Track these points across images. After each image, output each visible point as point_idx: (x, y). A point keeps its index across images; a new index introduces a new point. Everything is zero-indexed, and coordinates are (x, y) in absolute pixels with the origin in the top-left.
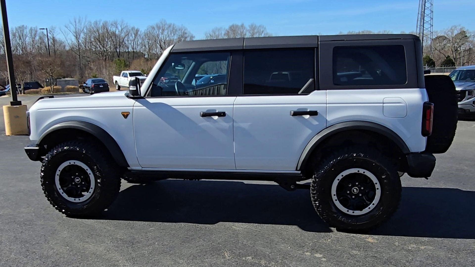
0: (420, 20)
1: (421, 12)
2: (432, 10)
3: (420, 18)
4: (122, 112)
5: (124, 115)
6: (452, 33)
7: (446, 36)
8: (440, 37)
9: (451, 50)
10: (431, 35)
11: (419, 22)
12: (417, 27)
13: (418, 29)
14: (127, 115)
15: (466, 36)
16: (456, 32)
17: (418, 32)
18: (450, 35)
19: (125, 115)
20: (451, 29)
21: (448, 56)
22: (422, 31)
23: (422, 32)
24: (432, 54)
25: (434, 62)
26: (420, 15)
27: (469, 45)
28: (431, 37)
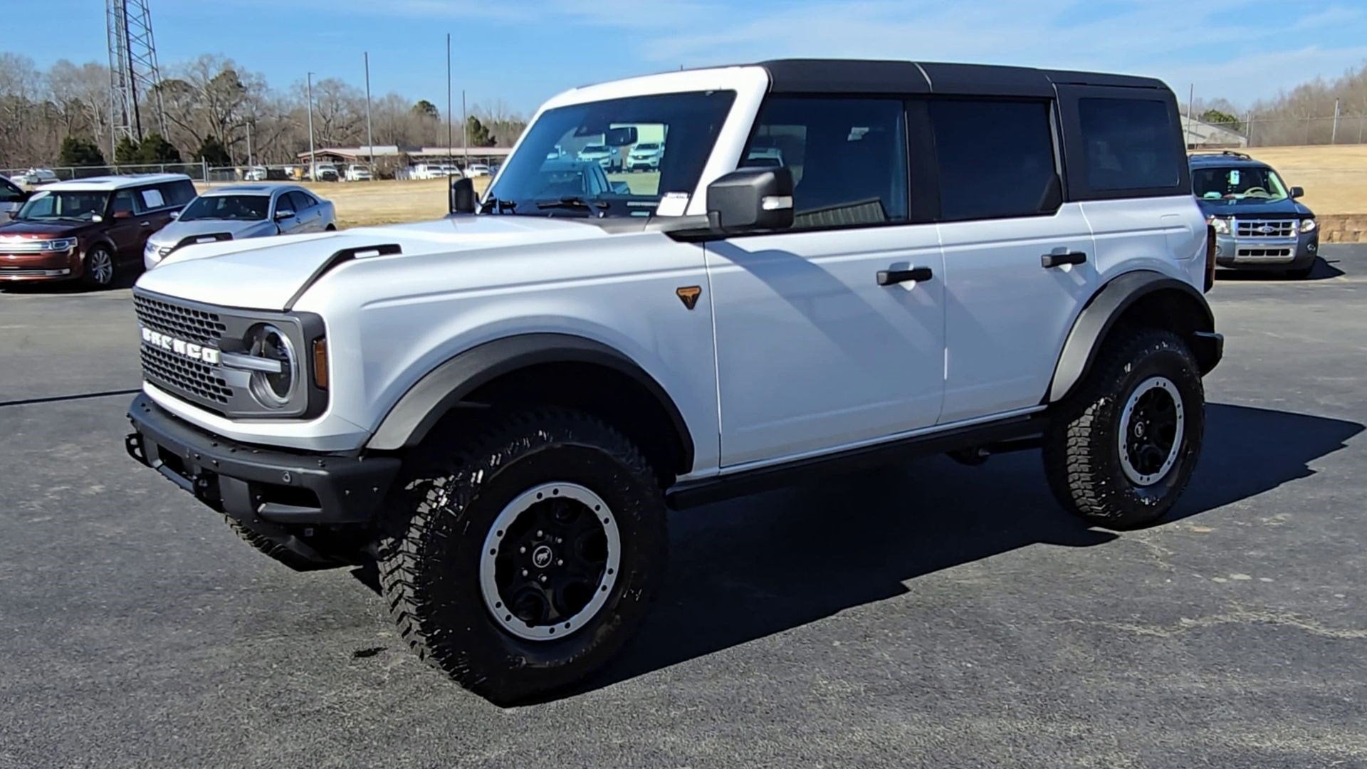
0: (114, 31)
1: (116, 8)
2: (145, 7)
3: (114, 25)
4: (679, 289)
5: (684, 299)
6: (205, 76)
7: (189, 81)
8: (175, 82)
9: (208, 119)
10: (154, 76)
11: (114, 37)
12: (110, 50)
13: (115, 57)
14: (695, 297)
15: (239, 85)
16: (214, 73)
17: (116, 64)
18: (199, 80)
19: (690, 299)
20: (201, 63)
21: (209, 136)
22: (128, 64)
23: (128, 67)
24: (165, 130)
25: (177, 152)
26: (113, 18)
27: (251, 107)
28: (154, 80)
